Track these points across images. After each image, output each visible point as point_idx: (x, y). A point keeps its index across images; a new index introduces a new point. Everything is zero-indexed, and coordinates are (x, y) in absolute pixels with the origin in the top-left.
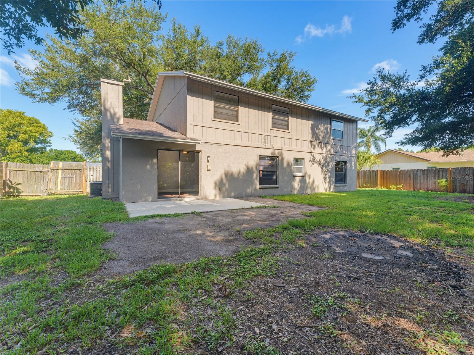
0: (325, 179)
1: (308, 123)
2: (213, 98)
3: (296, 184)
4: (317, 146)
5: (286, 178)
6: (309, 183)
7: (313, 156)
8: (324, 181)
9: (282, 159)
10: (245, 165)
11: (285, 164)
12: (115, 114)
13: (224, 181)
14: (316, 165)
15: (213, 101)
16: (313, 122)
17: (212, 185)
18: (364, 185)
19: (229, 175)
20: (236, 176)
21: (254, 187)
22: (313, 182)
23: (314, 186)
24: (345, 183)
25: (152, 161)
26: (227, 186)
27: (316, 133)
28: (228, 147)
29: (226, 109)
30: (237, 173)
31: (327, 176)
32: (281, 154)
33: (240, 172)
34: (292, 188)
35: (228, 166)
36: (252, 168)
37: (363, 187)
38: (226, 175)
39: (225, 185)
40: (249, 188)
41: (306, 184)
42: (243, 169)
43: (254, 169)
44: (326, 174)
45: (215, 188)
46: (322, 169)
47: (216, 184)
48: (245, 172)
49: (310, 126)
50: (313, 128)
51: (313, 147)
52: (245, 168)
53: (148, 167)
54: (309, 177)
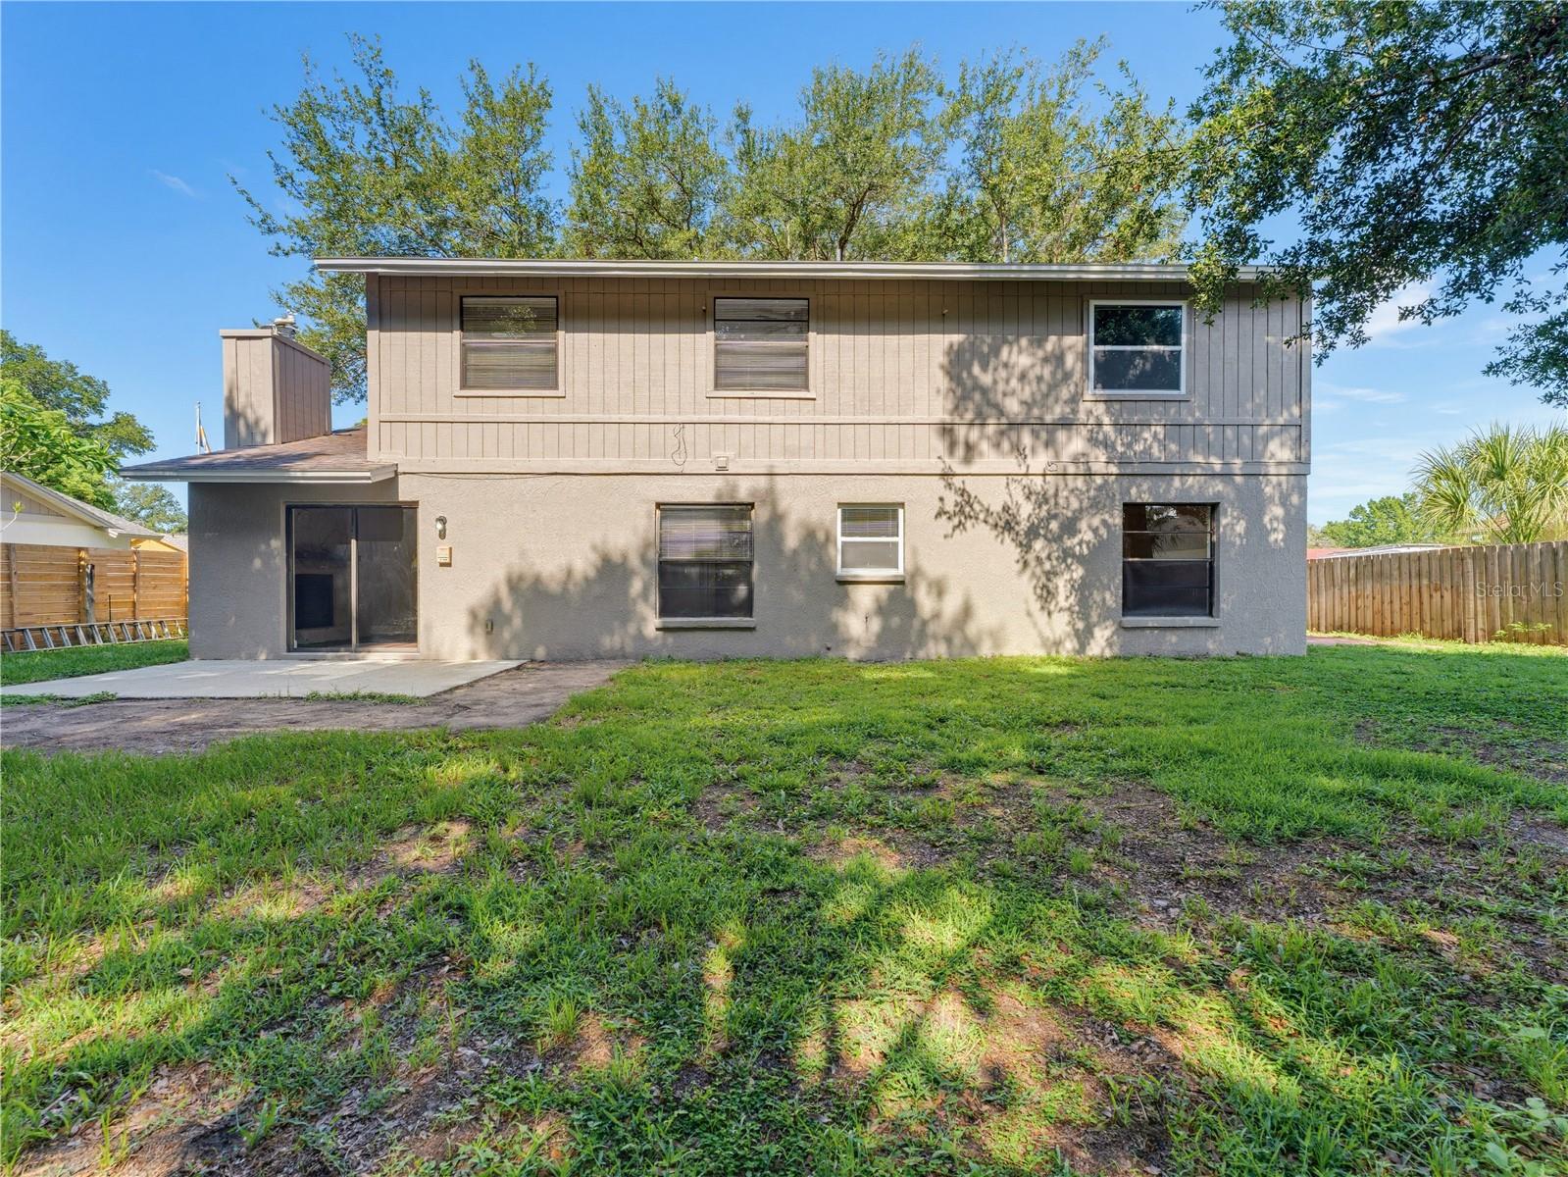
0: (1046, 595)
1: (932, 347)
2: (457, 323)
3: (859, 622)
4: (984, 446)
5: (797, 596)
6: (937, 616)
7: (963, 492)
8: (1036, 606)
9: (777, 519)
10: (594, 548)
11: (792, 540)
12: (257, 422)
13: (507, 605)
14: (980, 533)
15: (457, 334)
16: (957, 338)
17: (463, 620)
18: (1519, 627)
19: (524, 585)
20: (554, 587)
21: (632, 629)
22: (967, 612)
23: (972, 629)
24: (1211, 614)
25: (269, 545)
26: (517, 622)
27: (978, 386)
28: (520, 482)
29: (509, 349)
30: (561, 576)
31: (1061, 584)
32: (770, 495)
33: (569, 573)
34: (834, 636)
35: (523, 554)
36: (625, 557)
37: (1514, 638)
38: (514, 584)
39: (508, 620)
40: (611, 633)
41: (916, 623)
42: (583, 564)
43: (634, 561)
44: (1050, 575)
45: (471, 629)
46: (1026, 547)
47: (473, 614)
48: (592, 573)
49: (940, 358)
50: (957, 365)
51: (960, 451)
52: (594, 558)
53: (258, 563)
54: (939, 589)
